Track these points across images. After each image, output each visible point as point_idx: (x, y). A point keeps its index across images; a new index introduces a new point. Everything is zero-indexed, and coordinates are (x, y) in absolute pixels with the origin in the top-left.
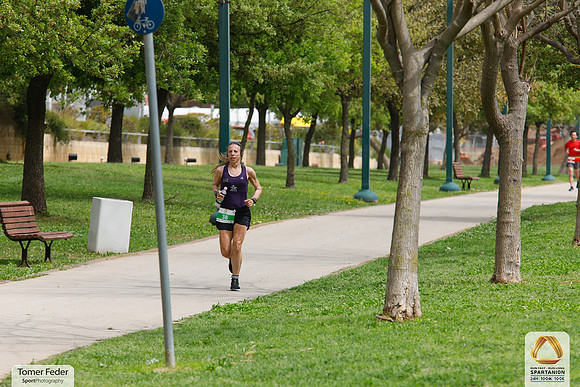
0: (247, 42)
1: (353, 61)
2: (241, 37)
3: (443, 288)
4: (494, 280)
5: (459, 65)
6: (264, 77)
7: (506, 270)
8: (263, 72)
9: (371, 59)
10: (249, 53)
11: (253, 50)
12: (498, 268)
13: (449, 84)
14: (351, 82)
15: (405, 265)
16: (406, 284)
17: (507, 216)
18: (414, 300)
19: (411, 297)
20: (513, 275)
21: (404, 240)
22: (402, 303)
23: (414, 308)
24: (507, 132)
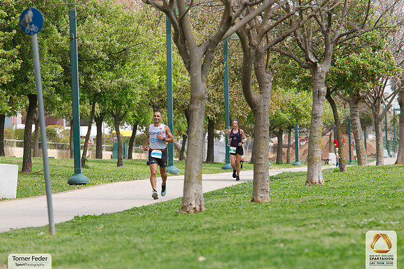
0: (89, 66)
1: (160, 81)
2: (85, 62)
3: (220, 205)
4: (253, 201)
5: (233, 85)
6: (101, 88)
7: (260, 194)
8: (100, 85)
9: (173, 79)
10: (91, 73)
11: (93, 70)
12: (255, 193)
13: (226, 97)
14: (160, 96)
15: (194, 180)
16: (195, 191)
17: (260, 160)
18: (201, 201)
19: (198, 199)
20: (265, 198)
21: (193, 164)
22: (193, 203)
23: (200, 206)
24: (259, 106)
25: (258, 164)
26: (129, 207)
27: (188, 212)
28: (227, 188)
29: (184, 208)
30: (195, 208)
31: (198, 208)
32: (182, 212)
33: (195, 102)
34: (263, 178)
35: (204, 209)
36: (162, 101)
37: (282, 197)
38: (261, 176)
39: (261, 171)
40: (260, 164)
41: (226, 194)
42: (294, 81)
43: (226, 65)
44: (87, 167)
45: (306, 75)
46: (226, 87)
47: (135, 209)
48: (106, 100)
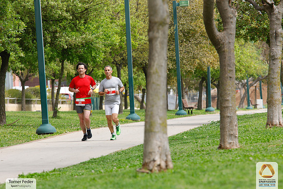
0: (54, 25)
1: (121, 41)
2: (51, 22)
4: (220, 147)
5: (182, 45)
6: (67, 45)
7: (228, 140)
8: (66, 42)
9: (131, 39)
10: (56, 32)
11: (58, 29)
12: (223, 139)
14: (121, 55)
15: (157, 128)
16: (159, 143)
17: (226, 103)
18: (166, 156)
19: (163, 153)
20: (233, 143)
21: (155, 108)
22: (157, 158)
23: (166, 162)
24: (223, 44)
25: (225, 107)
26: (86, 159)
27: (151, 171)
28: (186, 133)
29: (145, 165)
30: (159, 165)
31: (163, 165)
32: (143, 170)
33: (155, 28)
34: (231, 122)
35: (171, 165)
36: (123, 59)
37: (249, 142)
38: (228, 120)
39: (229, 115)
40: (227, 107)
41: (187, 139)
42: (242, 32)
44: (59, 118)
45: (253, 25)
47: (92, 161)
48: (73, 58)
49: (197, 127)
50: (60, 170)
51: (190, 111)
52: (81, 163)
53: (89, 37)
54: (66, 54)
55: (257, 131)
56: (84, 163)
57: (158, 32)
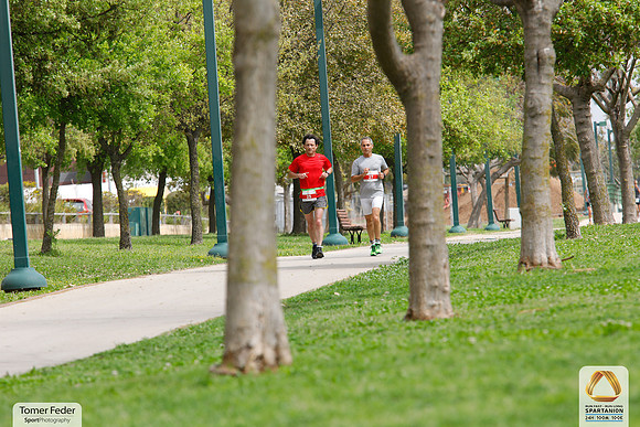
0: (42, 44)
1: (195, 78)
2: (34, 37)
3: (331, 333)
4: (410, 316)
5: (336, 86)
6: (69, 89)
7: (428, 300)
8: (67, 82)
10: (45, 59)
11: (50, 53)
12: (415, 298)
13: (324, 110)
14: (198, 110)
15: (255, 273)
16: (259, 307)
17: (423, 214)
18: (277, 336)
19: (270, 330)
20: (439, 307)
21: (250, 228)
22: (256, 341)
23: (277, 349)
24: (414, 81)
25: (419, 225)
26: (108, 345)
27: (242, 370)
28: (339, 285)
29: (229, 357)
30: (261, 358)
31: (270, 356)
32: (224, 369)
33: (249, 46)
34: (433, 259)
35: (287, 357)
36: (202, 120)
37: (476, 303)
38: (426, 254)
39: (428, 242)
40: (424, 225)
41: (340, 299)
42: (467, 55)
43: (322, 47)
44: (56, 254)
45: (491, 40)
46: (323, 90)
47: (122, 350)
48: (86, 118)
49: (365, 270)
50: (44, 372)
51: (356, 236)
52: (95, 355)
53: (121, 70)
54: (68, 109)
55: (497, 279)
56: (101, 355)
57: (255, 54)
